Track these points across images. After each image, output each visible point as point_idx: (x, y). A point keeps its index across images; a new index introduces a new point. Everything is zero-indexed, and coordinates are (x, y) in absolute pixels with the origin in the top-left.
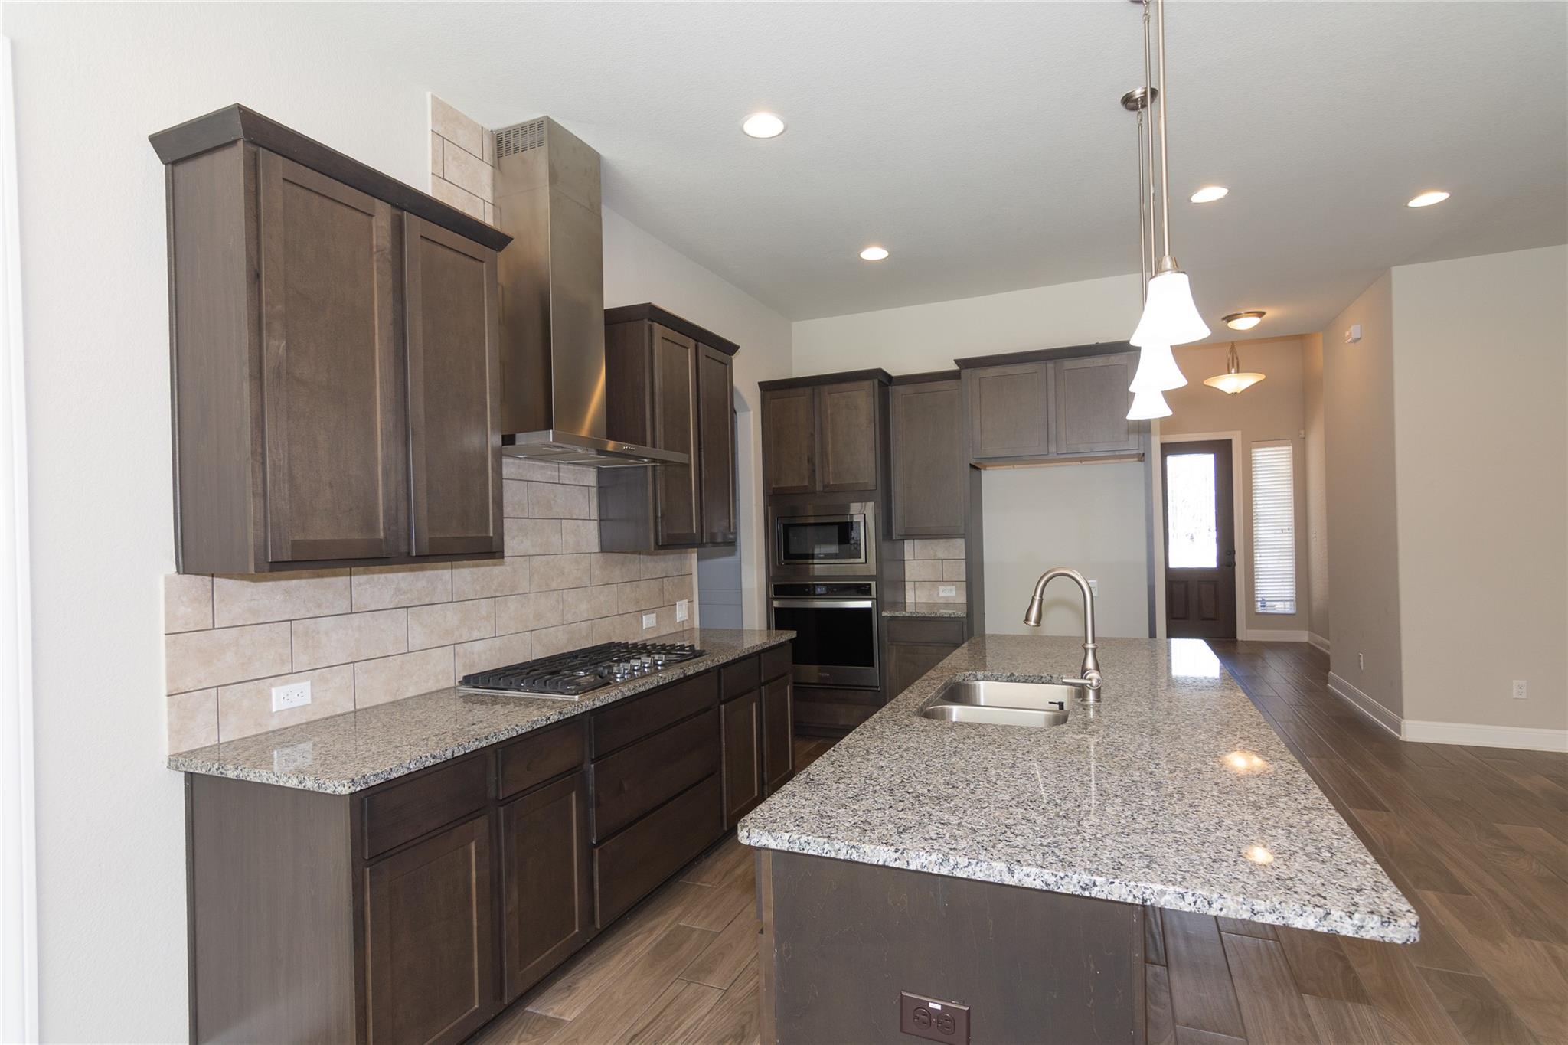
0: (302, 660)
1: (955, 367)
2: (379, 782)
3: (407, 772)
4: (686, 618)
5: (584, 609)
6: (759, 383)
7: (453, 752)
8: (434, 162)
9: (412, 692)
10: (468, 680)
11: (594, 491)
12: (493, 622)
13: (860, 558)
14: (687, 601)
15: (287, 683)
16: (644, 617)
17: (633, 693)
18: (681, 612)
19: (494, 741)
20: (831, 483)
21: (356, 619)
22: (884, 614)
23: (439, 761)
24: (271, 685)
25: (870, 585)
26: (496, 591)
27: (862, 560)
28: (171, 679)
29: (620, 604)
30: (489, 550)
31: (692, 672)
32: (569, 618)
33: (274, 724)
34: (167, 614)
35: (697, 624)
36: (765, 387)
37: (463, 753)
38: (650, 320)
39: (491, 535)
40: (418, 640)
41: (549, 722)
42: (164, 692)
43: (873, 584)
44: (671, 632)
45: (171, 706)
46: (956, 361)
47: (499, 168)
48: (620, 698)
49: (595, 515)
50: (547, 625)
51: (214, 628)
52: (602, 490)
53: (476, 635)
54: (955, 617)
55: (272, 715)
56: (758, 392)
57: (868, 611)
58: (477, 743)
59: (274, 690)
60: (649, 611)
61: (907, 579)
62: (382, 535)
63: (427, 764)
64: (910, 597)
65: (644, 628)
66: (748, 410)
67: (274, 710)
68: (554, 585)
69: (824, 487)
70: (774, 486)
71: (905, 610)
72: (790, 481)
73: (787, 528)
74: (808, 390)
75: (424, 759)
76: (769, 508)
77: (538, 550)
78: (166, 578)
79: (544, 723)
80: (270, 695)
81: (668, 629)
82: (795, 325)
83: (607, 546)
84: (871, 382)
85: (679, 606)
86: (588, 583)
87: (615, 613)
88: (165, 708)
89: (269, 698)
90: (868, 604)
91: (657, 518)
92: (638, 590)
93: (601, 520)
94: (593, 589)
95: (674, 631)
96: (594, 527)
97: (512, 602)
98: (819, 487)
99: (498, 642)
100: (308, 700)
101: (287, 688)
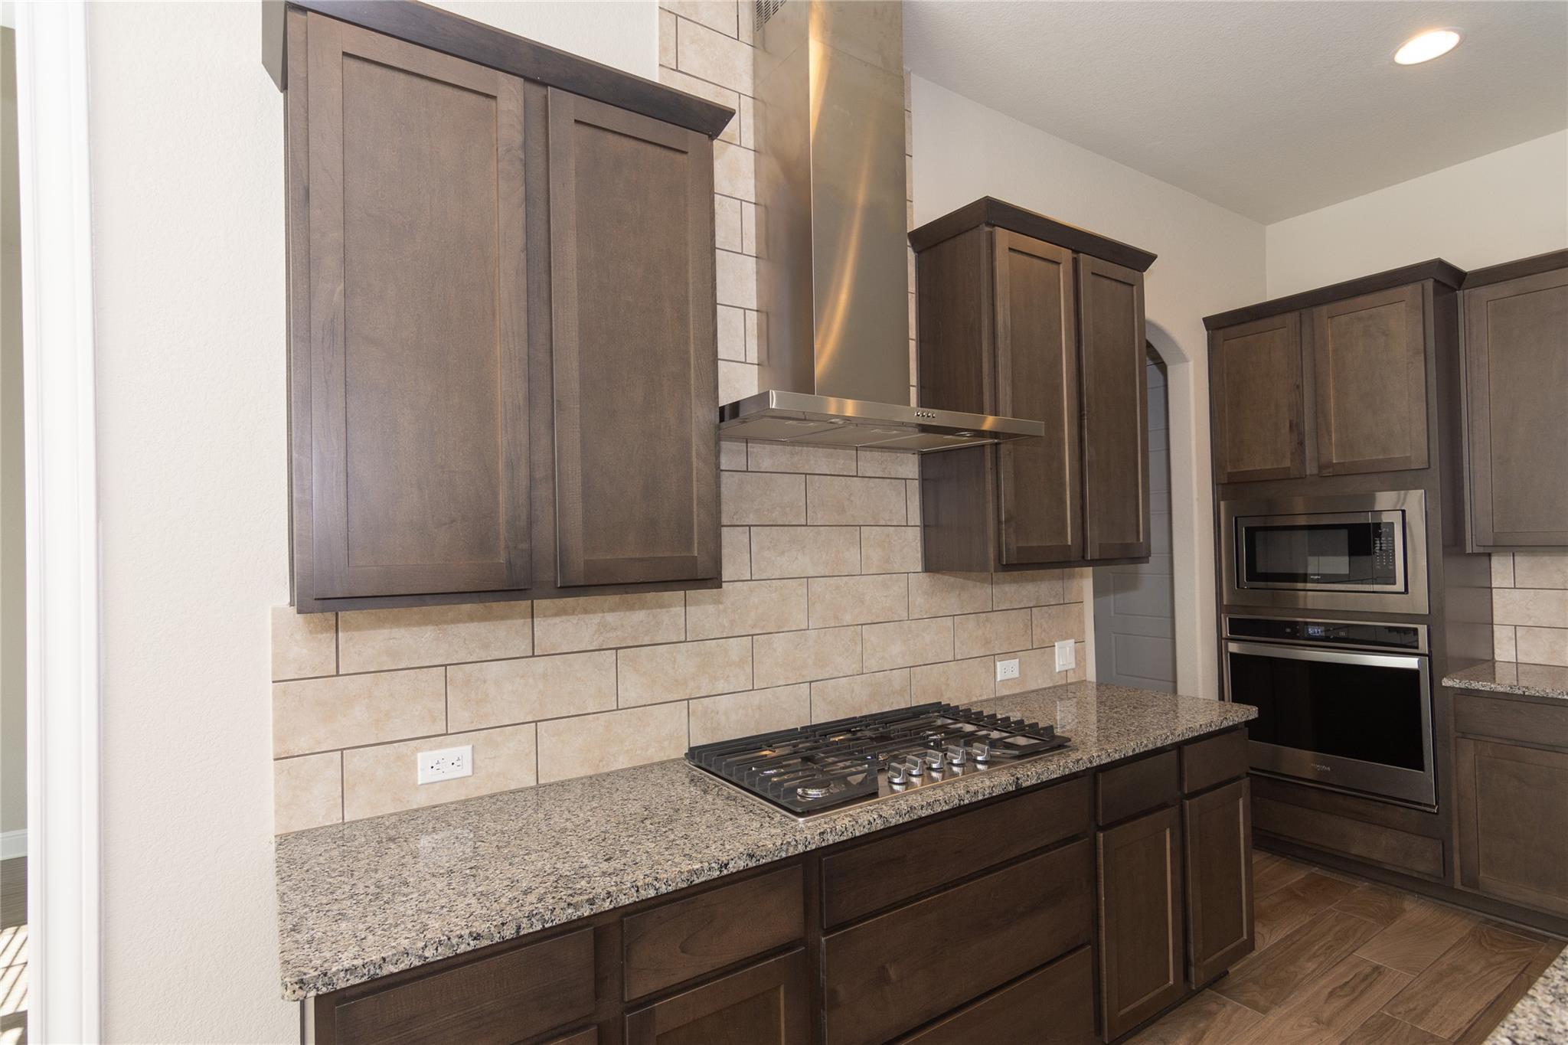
0: (461, 717)
2: (358, 981)
3: (417, 963)
4: (1073, 666)
5: (896, 652)
6: (1205, 320)
7: (519, 928)
8: (663, 50)
9: (622, 763)
10: (696, 754)
11: (915, 486)
12: (749, 670)
13: (1394, 583)
14: (1073, 640)
15: (440, 746)
16: (998, 664)
17: (906, 819)
18: (1064, 656)
19: (607, 905)
20: (1334, 462)
21: (540, 664)
22: (1446, 682)
23: (485, 943)
24: (417, 750)
25: (1415, 631)
26: (755, 626)
27: (1399, 586)
28: (279, 739)
29: (958, 645)
30: (697, 576)
31: (1034, 782)
32: (873, 664)
33: (420, 800)
34: (275, 656)
35: (1091, 675)
36: (1217, 325)
37: (539, 927)
38: (988, 224)
39: (699, 555)
41: (725, 872)
42: (272, 756)
43: (1423, 630)
44: (1046, 685)
45: (279, 772)
47: (765, 48)
48: (880, 827)
49: (915, 518)
50: (836, 674)
51: (338, 675)
52: (929, 484)
53: (721, 686)
55: (417, 788)
56: (1202, 334)
57: (1412, 675)
58: (570, 911)
59: (419, 755)
60: (1008, 654)
61: (1496, 620)
63: (463, 948)
64: (1504, 652)
65: (999, 679)
66: (1184, 359)
67: (420, 782)
68: (848, 618)
69: (1321, 468)
70: (1229, 471)
71: (1495, 679)
72: (1258, 462)
73: (1251, 532)
74: (1291, 318)
75: (454, 941)
76: (1223, 504)
77: (821, 571)
78: (274, 610)
79: (716, 874)
80: (415, 763)
81: (1041, 681)
82: (1270, 229)
83: (932, 563)
84: (1418, 286)
85: (1060, 648)
86: (904, 615)
87: (951, 658)
88: (271, 775)
89: (413, 766)
90: (1411, 663)
91: (999, 522)
92: (988, 625)
93: (926, 527)
94: (913, 625)
95: (1051, 685)
96: (913, 538)
97: (780, 642)
98: (1311, 469)
99: (756, 698)
100: (467, 770)
101: (438, 754)
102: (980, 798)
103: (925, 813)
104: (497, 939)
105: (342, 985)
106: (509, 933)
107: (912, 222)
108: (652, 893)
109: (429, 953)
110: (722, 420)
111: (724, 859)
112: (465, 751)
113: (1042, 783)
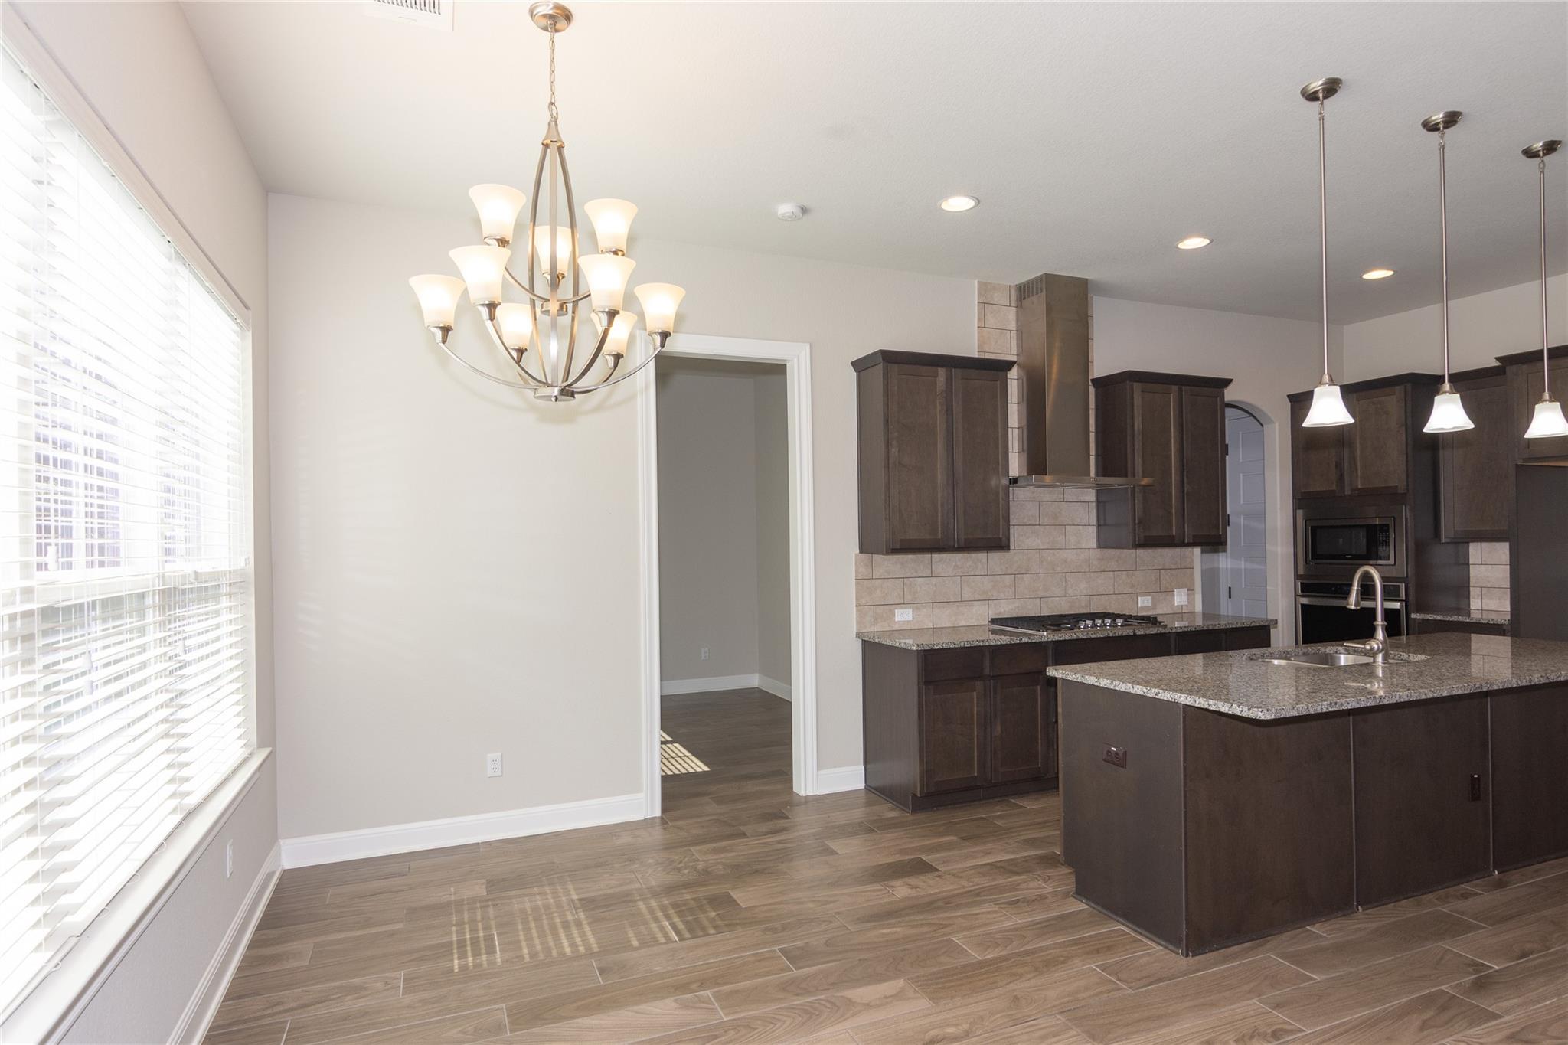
0: (909, 598)
1: (1497, 364)
2: (929, 648)
4: (1186, 603)
5: (1083, 587)
6: (1288, 396)
8: (979, 320)
9: (963, 623)
10: (993, 621)
11: (1093, 505)
12: (1013, 589)
13: (1389, 560)
14: (1187, 589)
15: (902, 608)
16: (1139, 598)
18: (1180, 598)
19: (987, 644)
20: (1359, 487)
21: (934, 580)
22: (1413, 616)
24: (895, 608)
25: (1399, 587)
26: (1016, 570)
27: (1392, 561)
28: (857, 599)
29: (1116, 586)
30: (1001, 545)
31: (1143, 633)
32: (1070, 592)
33: (896, 627)
34: (856, 569)
35: (1198, 609)
36: (1297, 398)
37: (969, 645)
38: (1131, 379)
39: (1001, 536)
40: (967, 594)
42: (855, 605)
43: (1403, 586)
44: (1168, 612)
45: (857, 611)
46: (1496, 358)
47: (1021, 307)
48: (1075, 638)
49: (1094, 521)
50: (1053, 595)
51: (872, 578)
52: (1100, 504)
53: (1002, 596)
54: (1494, 624)
55: (895, 622)
56: (1287, 406)
57: (1397, 611)
58: (977, 643)
59: (896, 611)
60: (1146, 594)
61: (1471, 584)
62: (940, 537)
64: (1475, 604)
65: (1139, 606)
67: (896, 620)
68: (1059, 569)
69: (1352, 490)
70: (1303, 491)
71: (1469, 615)
72: (1318, 486)
73: (1314, 529)
76: (1300, 512)
77: (1046, 546)
78: (855, 554)
79: (1020, 642)
80: (895, 613)
81: (1165, 609)
82: (1347, 328)
83: (1102, 544)
84: (1402, 387)
85: (1178, 593)
86: (1087, 570)
87: (1112, 592)
88: (855, 610)
90: (1396, 605)
91: (1135, 524)
92: (1134, 577)
93: (1099, 526)
94: (1092, 574)
95: (1172, 612)
96: (1092, 531)
97: (1026, 578)
98: (1348, 492)
99: (1017, 603)
100: (911, 619)
101: (902, 611)
107: (1093, 374)
108: (999, 643)
110: (1010, 483)
112: (910, 611)
113: (1147, 634)
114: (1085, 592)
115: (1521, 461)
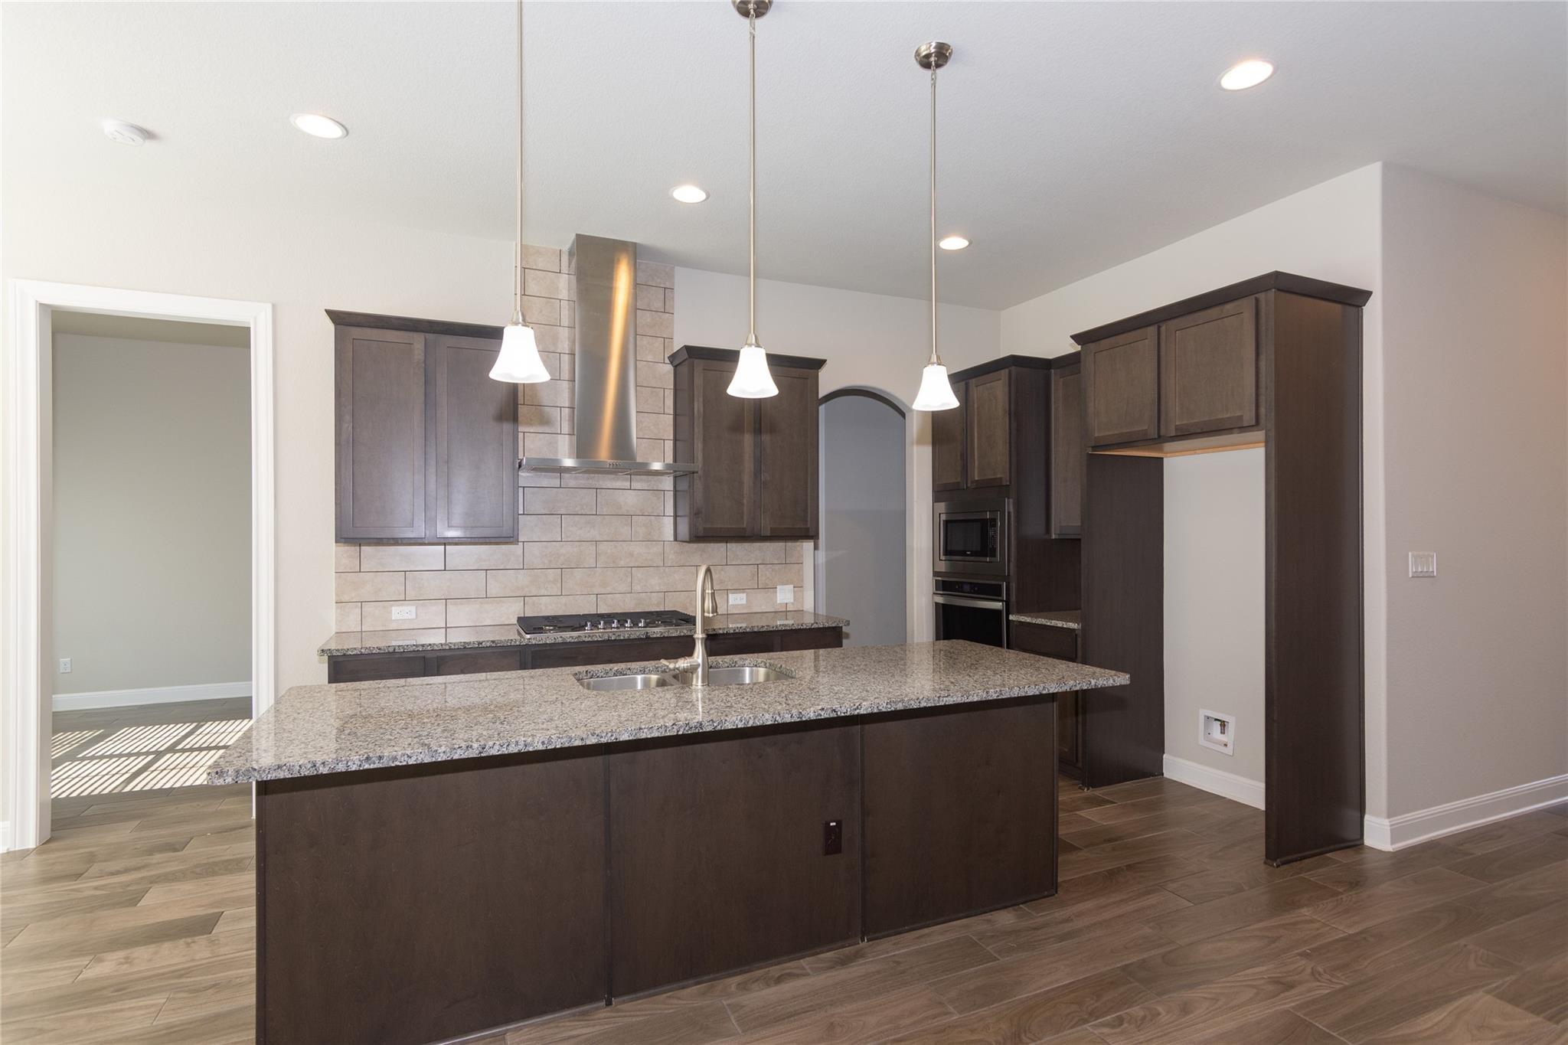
0: (411, 594)
2: (339, 654)
3: (359, 653)
4: (792, 601)
5: (655, 582)
7: (394, 650)
9: (488, 622)
11: (670, 494)
12: (559, 585)
13: (994, 556)
14: (794, 586)
15: (402, 605)
16: (730, 595)
17: (576, 640)
18: (784, 596)
20: (976, 479)
21: (448, 574)
22: (1012, 617)
24: (392, 606)
25: (1000, 585)
26: (563, 564)
27: (996, 558)
28: (337, 595)
31: (658, 636)
32: (637, 588)
33: (393, 626)
34: (336, 563)
37: (402, 650)
38: (693, 358)
40: (494, 589)
42: (334, 602)
43: (1005, 585)
44: (768, 609)
45: (337, 608)
46: (1073, 338)
49: (670, 512)
50: (613, 592)
51: (360, 572)
52: (680, 493)
53: (543, 592)
55: (392, 621)
59: (393, 608)
60: (738, 590)
63: (374, 652)
65: (730, 603)
67: (393, 618)
68: (622, 563)
69: (972, 482)
72: (949, 478)
77: (606, 538)
80: (391, 611)
81: (764, 607)
82: (1003, 313)
83: (681, 537)
85: (781, 589)
86: (661, 564)
88: (334, 607)
89: (391, 612)
90: (998, 605)
91: (694, 515)
92: (723, 573)
93: (676, 516)
94: (667, 569)
95: (772, 610)
96: (668, 522)
97: (578, 573)
98: (970, 484)
99: (563, 600)
100: (414, 616)
101: (401, 608)
102: (622, 638)
103: (587, 639)
104: (387, 651)
105: (334, 654)
106: (391, 650)
107: (672, 349)
108: (447, 648)
109: (363, 651)
111: (481, 640)
112: (413, 608)
113: (664, 637)
114: (657, 588)
115: (1090, 449)
